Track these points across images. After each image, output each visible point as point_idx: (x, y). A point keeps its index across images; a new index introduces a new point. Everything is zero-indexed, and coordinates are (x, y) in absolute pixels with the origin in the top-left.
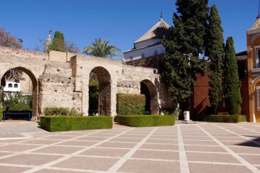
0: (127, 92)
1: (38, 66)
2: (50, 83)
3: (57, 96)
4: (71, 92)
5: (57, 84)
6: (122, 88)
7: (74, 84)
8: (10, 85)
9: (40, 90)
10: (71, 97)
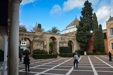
0: (63, 45)
1: (31, 37)
2: (35, 43)
3: (38, 47)
4: (43, 46)
5: (38, 43)
6: (61, 44)
7: (44, 43)
8: (23, 43)
9: (33, 45)
10: (43, 47)
